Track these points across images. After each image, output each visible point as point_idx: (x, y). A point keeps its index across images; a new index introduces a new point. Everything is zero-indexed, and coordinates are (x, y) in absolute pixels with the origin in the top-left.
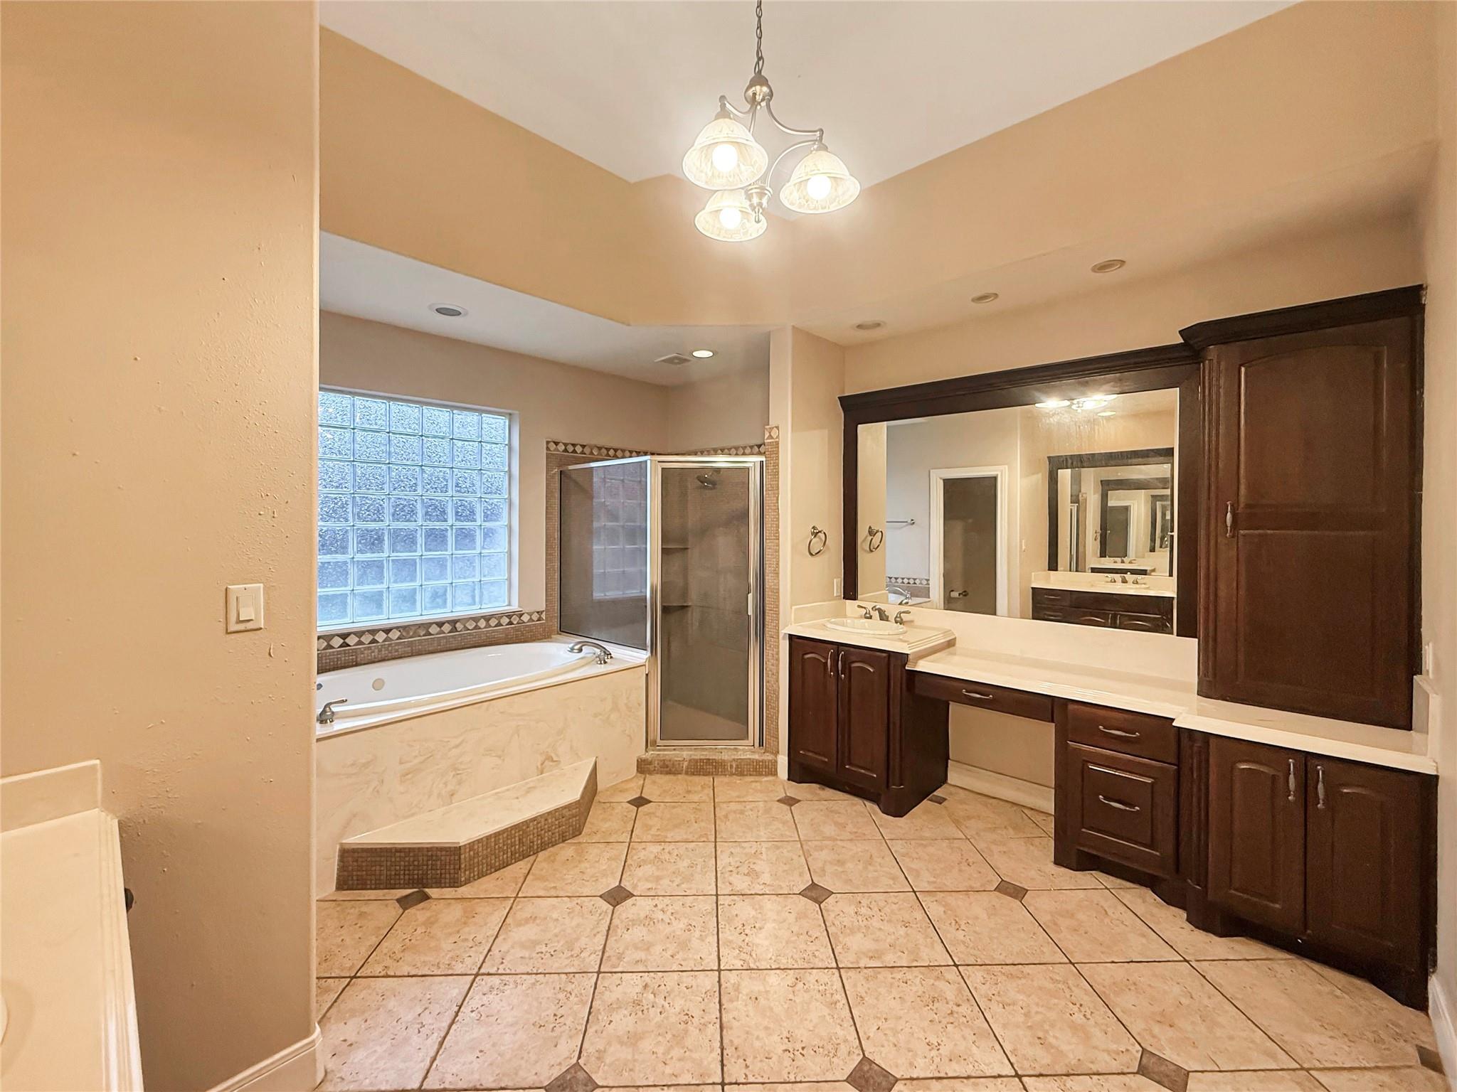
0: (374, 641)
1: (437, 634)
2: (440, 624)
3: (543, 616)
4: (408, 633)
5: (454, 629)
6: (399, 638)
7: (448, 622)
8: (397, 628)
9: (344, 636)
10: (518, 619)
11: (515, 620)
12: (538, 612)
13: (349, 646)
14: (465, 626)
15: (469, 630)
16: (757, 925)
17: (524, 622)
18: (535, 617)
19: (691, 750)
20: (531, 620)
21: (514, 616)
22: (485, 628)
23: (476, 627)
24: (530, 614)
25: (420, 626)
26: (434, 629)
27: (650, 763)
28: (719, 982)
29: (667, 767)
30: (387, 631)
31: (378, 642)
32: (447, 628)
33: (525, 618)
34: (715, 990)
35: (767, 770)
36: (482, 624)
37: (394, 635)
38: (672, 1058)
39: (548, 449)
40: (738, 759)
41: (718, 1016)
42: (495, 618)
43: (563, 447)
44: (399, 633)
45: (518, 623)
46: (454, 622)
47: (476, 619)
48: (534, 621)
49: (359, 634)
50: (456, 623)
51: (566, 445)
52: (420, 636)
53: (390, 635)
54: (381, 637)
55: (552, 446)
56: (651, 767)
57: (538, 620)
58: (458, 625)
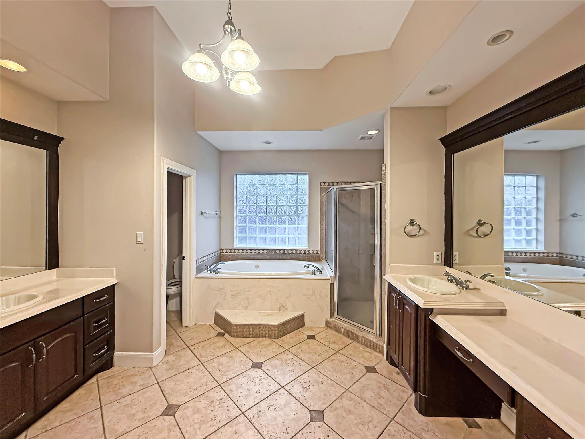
0: (259, 253)
1: (279, 253)
2: (280, 250)
3: (319, 252)
4: (269, 252)
5: (284, 252)
6: (266, 253)
7: (282, 249)
8: (266, 249)
9: (251, 250)
10: (308, 252)
11: (307, 252)
12: (316, 250)
13: (252, 253)
14: (288, 252)
15: (289, 253)
16: (277, 409)
17: (310, 253)
18: (315, 252)
19: (349, 325)
20: (313, 253)
21: (307, 250)
22: (295, 253)
23: (292, 253)
24: (313, 251)
25: (273, 249)
26: (277, 251)
27: (330, 324)
28: (237, 417)
29: (336, 328)
30: (263, 250)
31: (260, 253)
32: (282, 251)
33: (311, 252)
34: (232, 418)
35: (379, 349)
36: (294, 252)
37: (265, 251)
38: (194, 426)
39: (321, 185)
40: (365, 338)
41: (220, 427)
42: (299, 250)
43: (328, 184)
44: (267, 251)
45: (308, 253)
46: (284, 250)
47: (292, 250)
48: (315, 253)
49: (255, 250)
50: (285, 250)
51: (329, 183)
52: (273, 253)
53: (264, 251)
54: (261, 251)
55: (323, 184)
56: (330, 325)
57: (316, 253)
58: (286, 251)
